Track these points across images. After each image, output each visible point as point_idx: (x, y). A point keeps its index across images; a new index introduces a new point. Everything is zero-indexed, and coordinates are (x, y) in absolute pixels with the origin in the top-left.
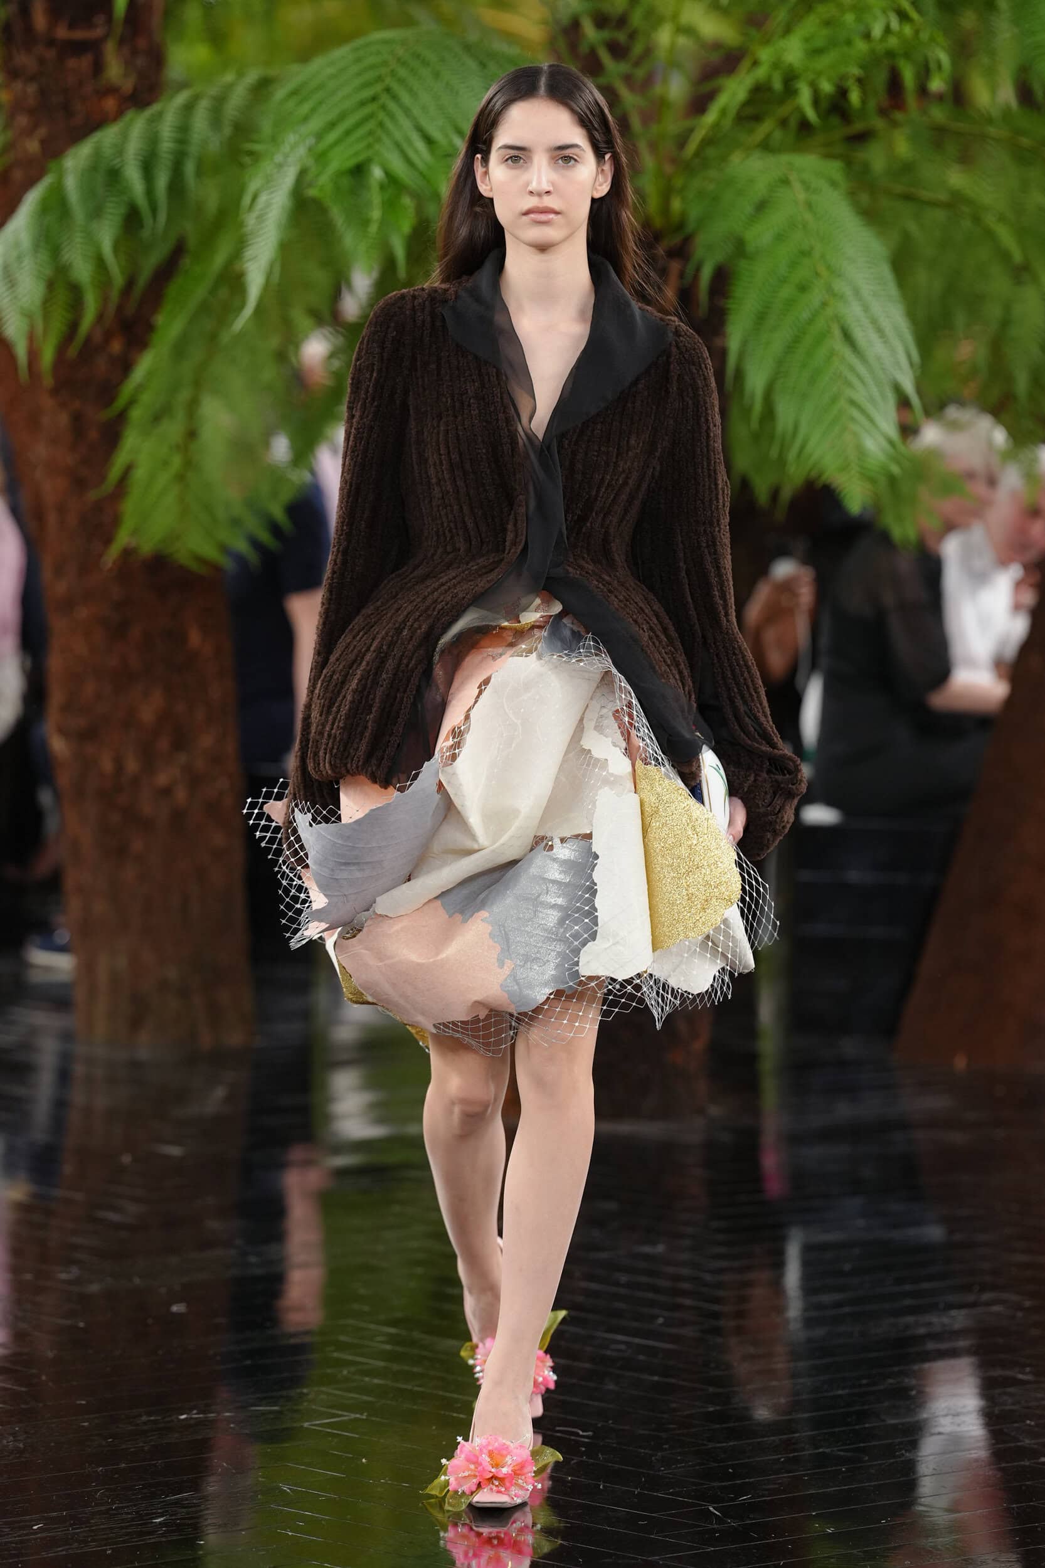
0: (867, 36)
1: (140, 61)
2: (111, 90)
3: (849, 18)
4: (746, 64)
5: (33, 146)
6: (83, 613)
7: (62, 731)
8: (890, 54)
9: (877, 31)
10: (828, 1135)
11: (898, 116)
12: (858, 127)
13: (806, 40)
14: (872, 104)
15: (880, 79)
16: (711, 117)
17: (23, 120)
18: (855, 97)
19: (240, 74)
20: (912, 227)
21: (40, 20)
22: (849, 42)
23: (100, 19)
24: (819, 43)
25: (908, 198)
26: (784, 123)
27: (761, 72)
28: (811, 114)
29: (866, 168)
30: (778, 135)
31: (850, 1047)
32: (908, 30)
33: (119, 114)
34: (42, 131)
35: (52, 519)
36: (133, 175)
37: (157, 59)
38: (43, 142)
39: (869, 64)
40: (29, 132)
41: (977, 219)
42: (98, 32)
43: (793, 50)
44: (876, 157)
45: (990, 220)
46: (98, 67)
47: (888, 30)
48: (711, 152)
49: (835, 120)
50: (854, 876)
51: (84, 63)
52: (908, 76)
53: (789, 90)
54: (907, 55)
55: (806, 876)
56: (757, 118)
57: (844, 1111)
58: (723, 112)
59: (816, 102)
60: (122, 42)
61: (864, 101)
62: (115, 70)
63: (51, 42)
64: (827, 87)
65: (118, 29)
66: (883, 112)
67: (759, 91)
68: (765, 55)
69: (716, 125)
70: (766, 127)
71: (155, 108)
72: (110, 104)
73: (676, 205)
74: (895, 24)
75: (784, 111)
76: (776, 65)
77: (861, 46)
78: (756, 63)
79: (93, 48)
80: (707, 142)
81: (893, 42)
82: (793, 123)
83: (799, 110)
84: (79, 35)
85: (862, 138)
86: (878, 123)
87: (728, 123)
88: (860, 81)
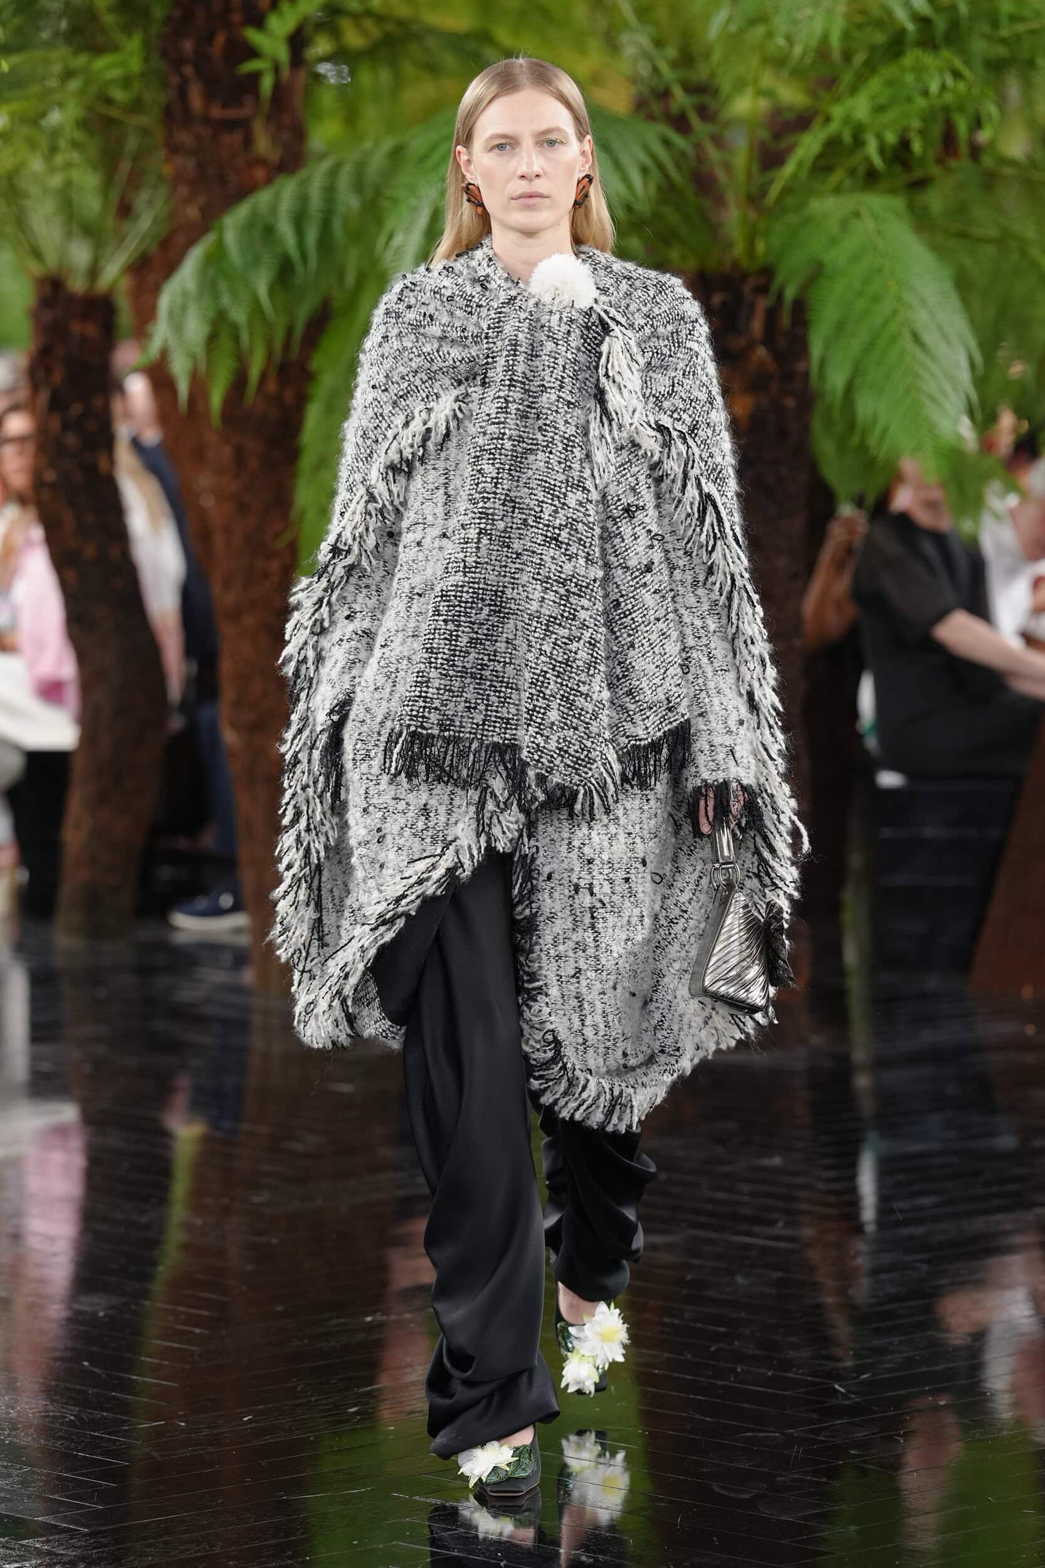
0: (925, 93)
1: (286, 136)
2: (260, 161)
3: (909, 78)
4: (818, 121)
5: (192, 213)
6: (249, 620)
7: (234, 725)
8: (946, 110)
9: (934, 87)
10: (914, 1059)
11: (953, 163)
12: (918, 174)
13: (873, 98)
14: (931, 154)
15: (937, 131)
16: (789, 168)
17: (184, 190)
18: (917, 146)
19: (377, 143)
20: (968, 261)
21: (196, 101)
22: (909, 99)
23: (249, 101)
24: (882, 100)
25: (963, 235)
26: (852, 172)
27: (834, 127)
28: (878, 162)
29: (925, 209)
30: (848, 183)
31: (932, 982)
32: (962, 86)
33: (269, 181)
34: (202, 199)
35: (219, 540)
36: (286, 230)
37: (299, 134)
38: (202, 209)
39: (928, 117)
40: (188, 201)
41: (1023, 253)
42: (246, 111)
43: (860, 107)
44: (935, 200)
45: (1035, 252)
46: (248, 141)
47: (943, 87)
48: (789, 201)
49: (898, 169)
50: (930, 832)
51: (234, 139)
52: (962, 126)
53: (858, 142)
54: (961, 109)
55: (886, 833)
56: (829, 169)
57: (927, 1037)
58: (800, 164)
59: (882, 150)
60: (269, 118)
61: (925, 152)
62: (263, 144)
63: (206, 120)
64: (891, 138)
65: (266, 107)
66: (940, 161)
67: (832, 146)
68: (837, 112)
69: (794, 176)
70: (837, 176)
71: (303, 173)
72: (260, 173)
73: (761, 246)
74: (950, 81)
75: (856, 160)
76: (847, 120)
77: (921, 102)
78: (828, 120)
79: (243, 126)
80: (787, 191)
81: (948, 98)
82: (861, 171)
83: (868, 160)
84: (232, 113)
85: (920, 184)
86: (935, 170)
87: (804, 174)
88: (921, 132)
